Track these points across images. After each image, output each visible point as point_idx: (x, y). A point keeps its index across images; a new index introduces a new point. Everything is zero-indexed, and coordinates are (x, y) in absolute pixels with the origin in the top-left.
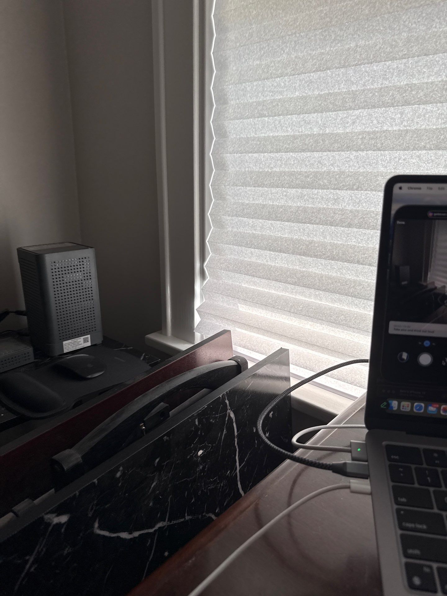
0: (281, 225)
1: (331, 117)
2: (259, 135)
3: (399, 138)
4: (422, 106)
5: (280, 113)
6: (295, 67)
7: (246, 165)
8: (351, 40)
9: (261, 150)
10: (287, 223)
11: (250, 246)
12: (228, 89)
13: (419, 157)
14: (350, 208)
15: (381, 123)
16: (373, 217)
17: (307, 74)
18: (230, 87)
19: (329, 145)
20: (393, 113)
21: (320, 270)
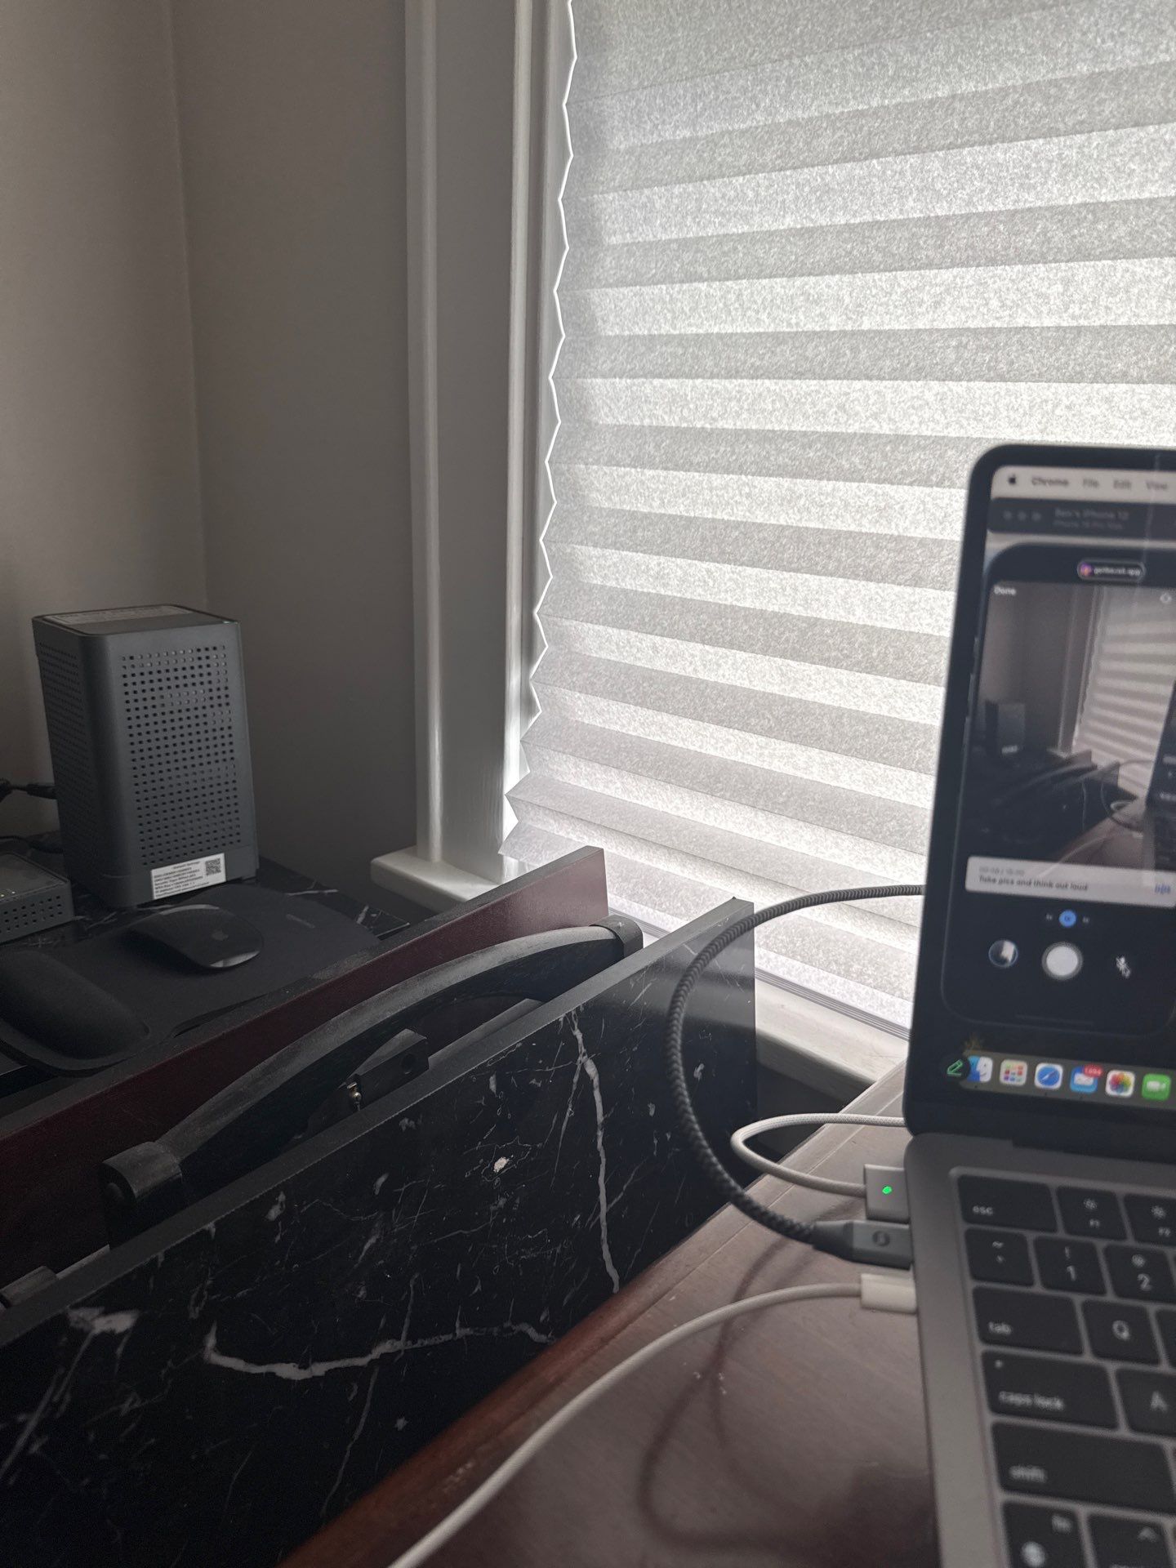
0: (735, 576)
1: (875, 286)
2: (683, 331)
3: (1056, 351)
4: (1122, 264)
5: (741, 271)
6: (785, 149)
7: (645, 409)
8: (939, 81)
9: (687, 370)
10: (749, 570)
11: (650, 630)
12: (604, 205)
13: (1108, 400)
14: (919, 533)
15: (1011, 308)
17: (816, 168)
18: (611, 198)
19: (868, 363)
20: (1043, 279)
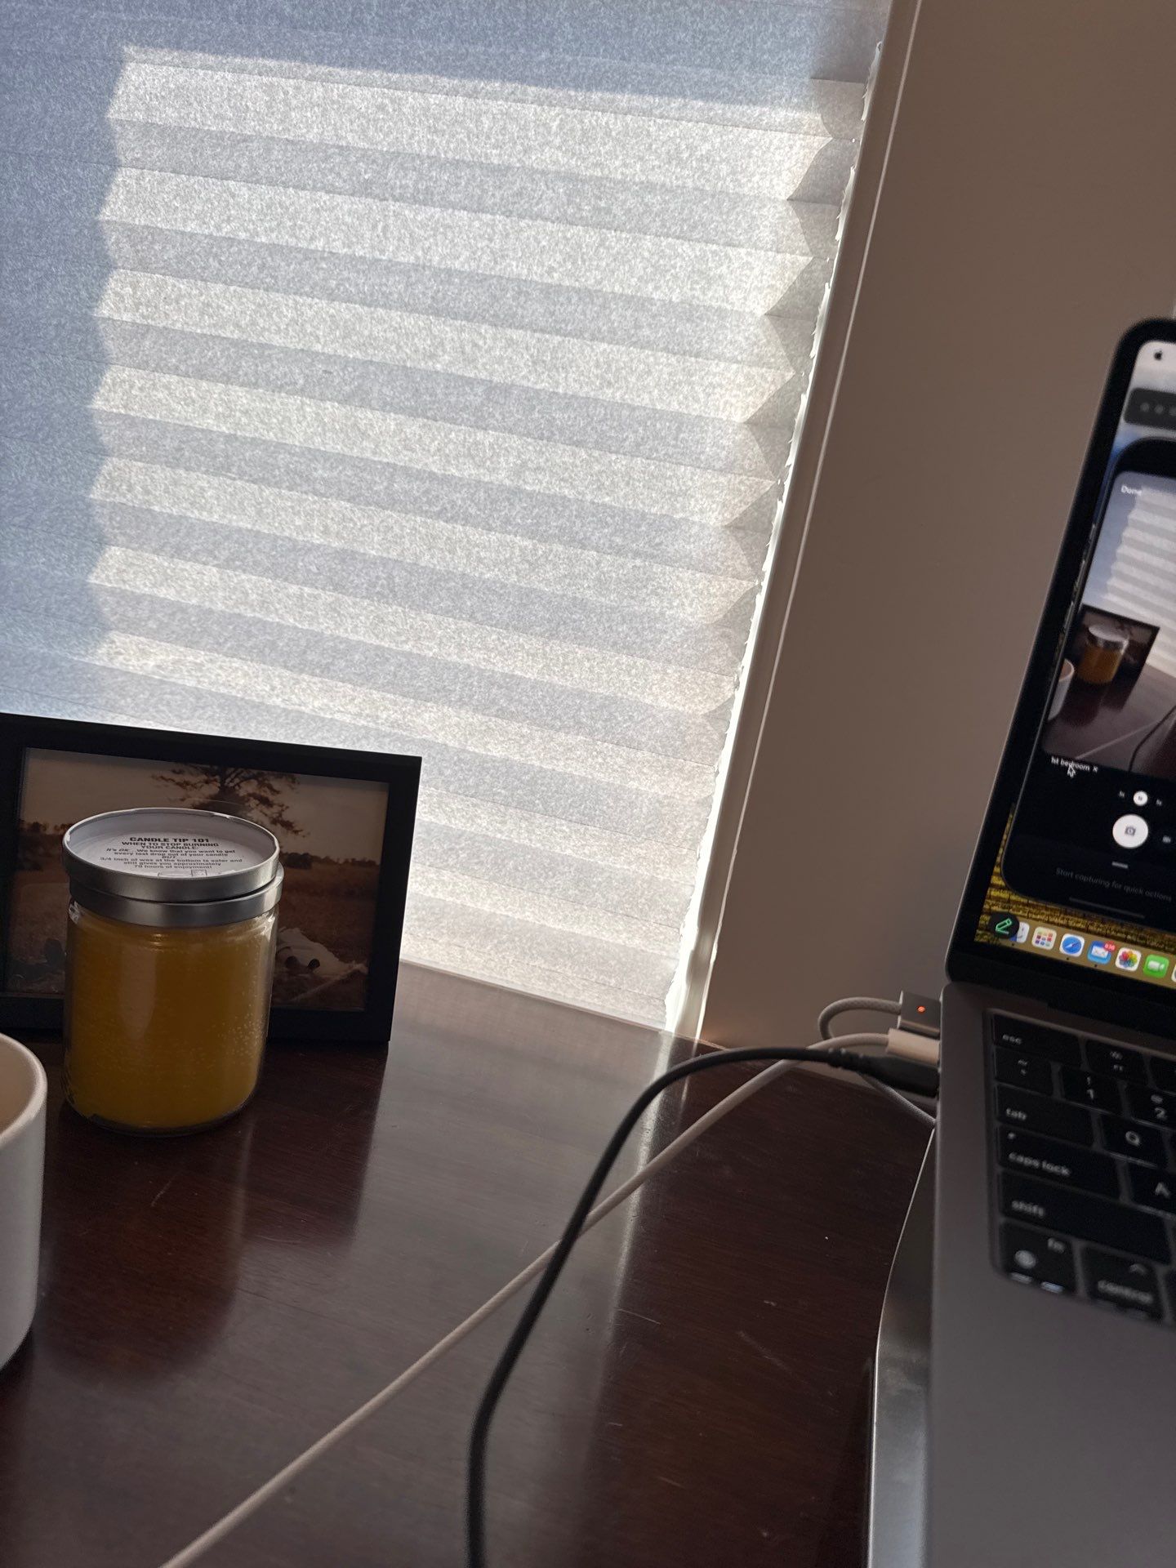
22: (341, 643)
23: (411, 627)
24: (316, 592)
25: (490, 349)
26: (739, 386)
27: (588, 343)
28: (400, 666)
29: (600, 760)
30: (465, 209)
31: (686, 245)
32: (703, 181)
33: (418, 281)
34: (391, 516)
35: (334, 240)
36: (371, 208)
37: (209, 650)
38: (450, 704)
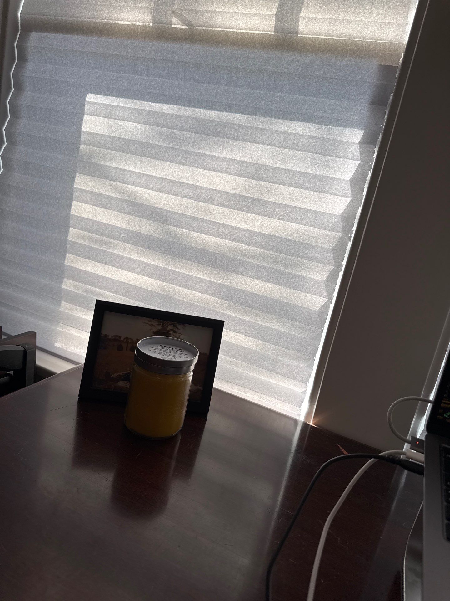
3: (138, 178)
4: (152, 160)
10: (56, 225)
13: (149, 194)
14: (104, 221)
15: (128, 165)
16: (119, 231)
19: (92, 172)
20: (135, 159)
21: (80, 266)
22: (198, 279)
23: (221, 276)
24: (192, 263)
25: (255, 187)
26: (337, 203)
27: (287, 187)
28: (217, 288)
29: (282, 324)
30: (250, 142)
31: (323, 156)
32: (330, 136)
33: (232, 165)
34: (217, 240)
35: (206, 150)
36: (219, 140)
37: (157, 279)
38: (233, 301)
